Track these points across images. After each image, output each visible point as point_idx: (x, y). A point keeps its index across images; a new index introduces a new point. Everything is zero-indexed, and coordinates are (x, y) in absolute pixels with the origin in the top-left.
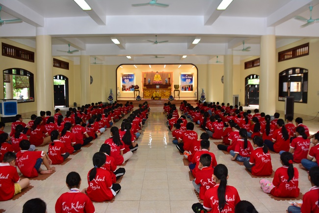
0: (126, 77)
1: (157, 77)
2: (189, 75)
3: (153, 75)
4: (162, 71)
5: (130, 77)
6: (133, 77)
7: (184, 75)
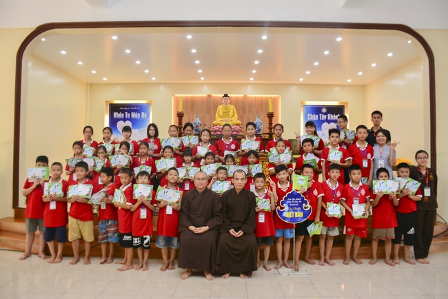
0: (121, 115)
1: (226, 113)
2: (332, 110)
3: (210, 106)
4: (241, 96)
5: (134, 115)
6: (144, 115)
7: (317, 110)
